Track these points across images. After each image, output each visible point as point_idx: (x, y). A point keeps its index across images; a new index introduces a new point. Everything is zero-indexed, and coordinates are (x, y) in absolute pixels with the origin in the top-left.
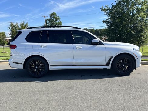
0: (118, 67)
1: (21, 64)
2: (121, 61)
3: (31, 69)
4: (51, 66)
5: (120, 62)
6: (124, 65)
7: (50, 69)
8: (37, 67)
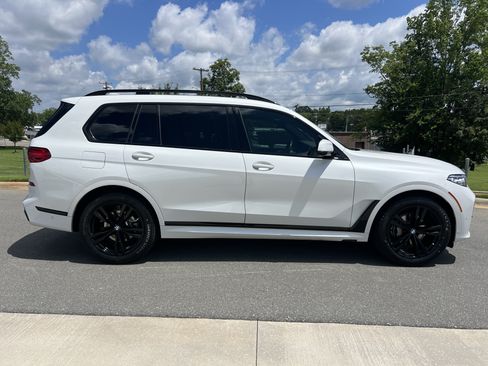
0: (395, 239)
1: (65, 214)
2: (404, 218)
3: (97, 234)
4: (167, 224)
5: (400, 222)
6: (413, 232)
7: (164, 235)
8: (117, 228)
